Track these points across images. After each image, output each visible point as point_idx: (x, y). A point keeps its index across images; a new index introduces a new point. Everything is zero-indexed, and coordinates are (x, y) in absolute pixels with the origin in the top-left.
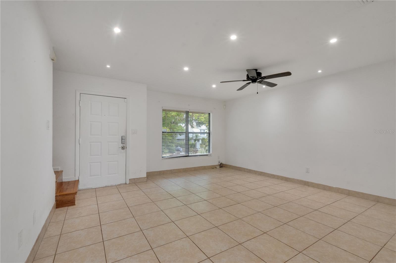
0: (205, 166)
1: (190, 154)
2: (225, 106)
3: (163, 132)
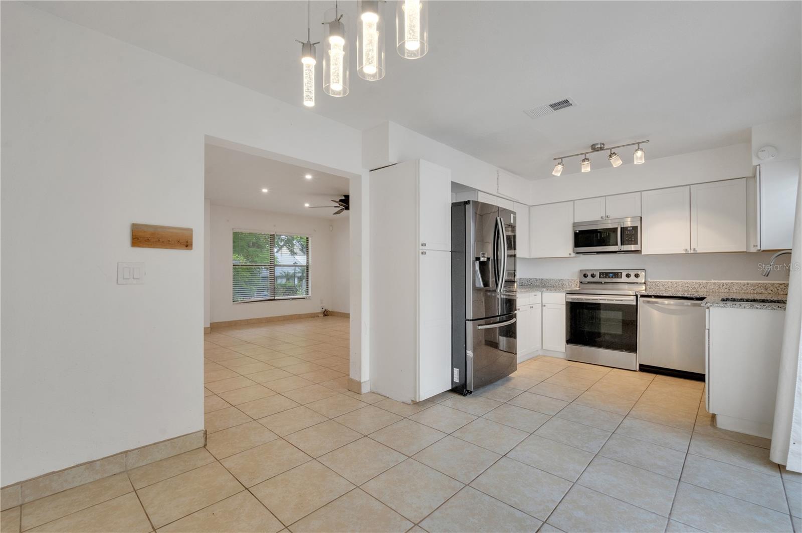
0: (299, 315)
1: (276, 298)
2: (331, 227)
3: (234, 265)
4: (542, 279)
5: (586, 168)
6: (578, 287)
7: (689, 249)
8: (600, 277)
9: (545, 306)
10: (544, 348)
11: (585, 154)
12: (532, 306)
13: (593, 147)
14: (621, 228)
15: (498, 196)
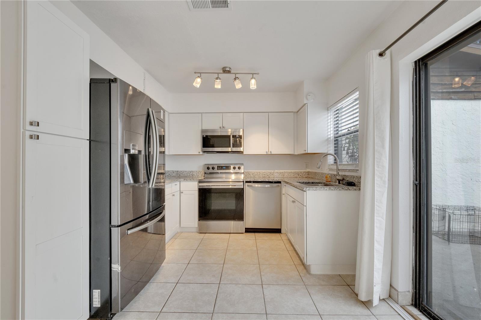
4: (178, 171)
5: (218, 85)
6: (203, 176)
7: (267, 152)
8: (218, 170)
9: (182, 193)
10: (182, 226)
11: (218, 73)
12: (173, 194)
13: (224, 69)
14: (233, 135)
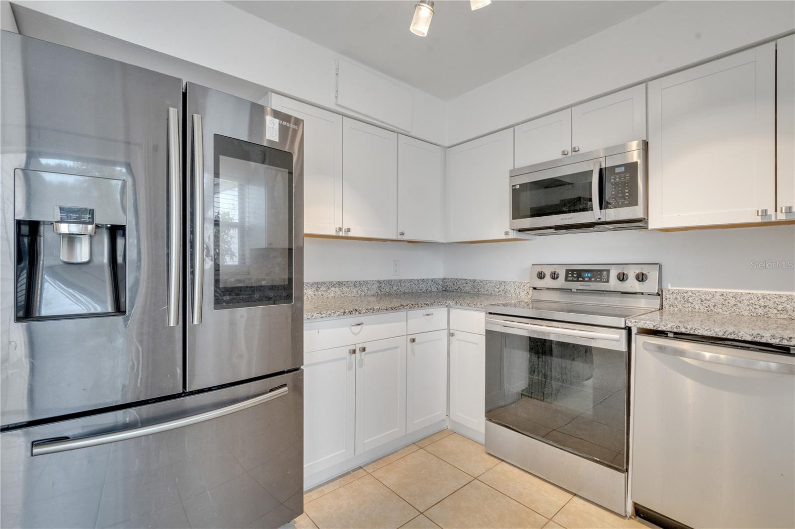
4: (474, 281)
6: (529, 297)
7: (771, 212)
8: (566, 280)
9: (452, 335)
10: (452, 416)
14: (601, 170)
15: (344, 115)
